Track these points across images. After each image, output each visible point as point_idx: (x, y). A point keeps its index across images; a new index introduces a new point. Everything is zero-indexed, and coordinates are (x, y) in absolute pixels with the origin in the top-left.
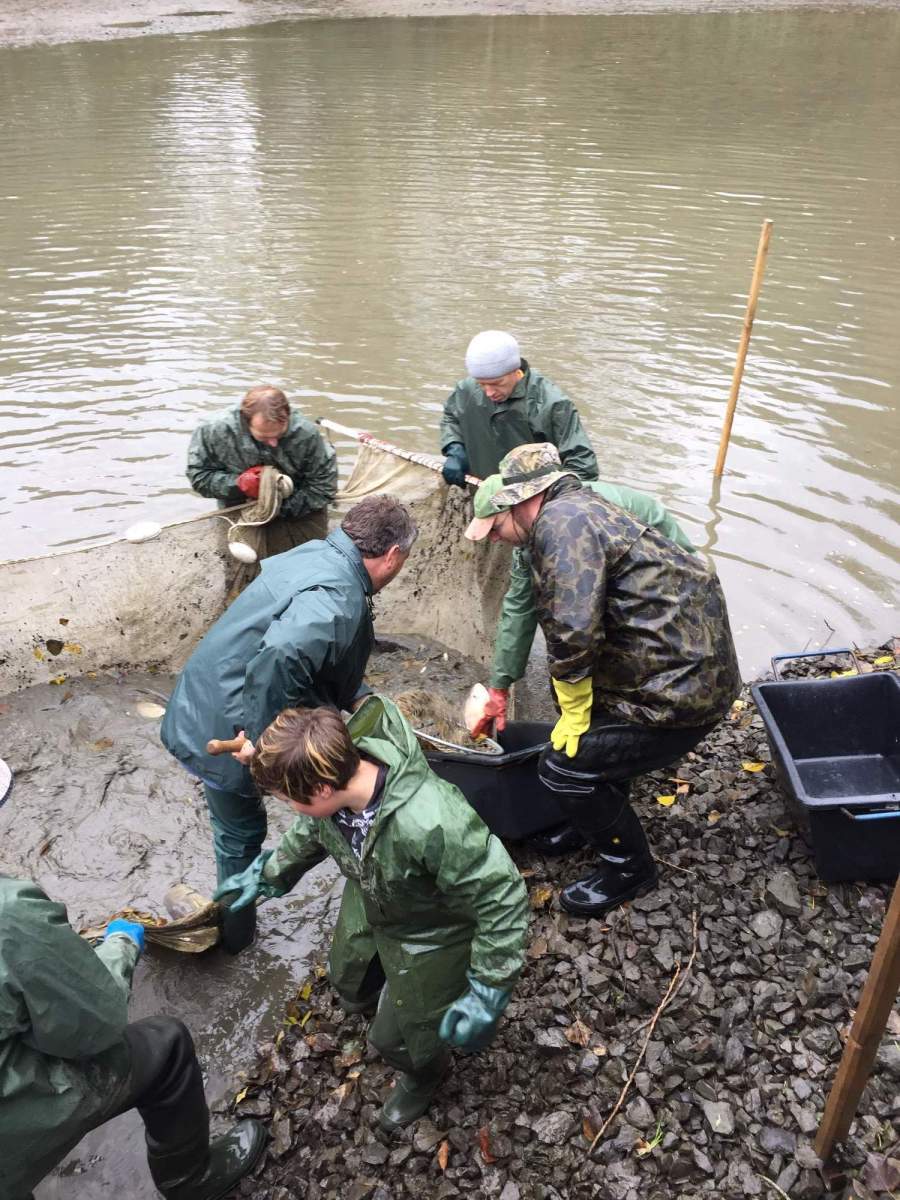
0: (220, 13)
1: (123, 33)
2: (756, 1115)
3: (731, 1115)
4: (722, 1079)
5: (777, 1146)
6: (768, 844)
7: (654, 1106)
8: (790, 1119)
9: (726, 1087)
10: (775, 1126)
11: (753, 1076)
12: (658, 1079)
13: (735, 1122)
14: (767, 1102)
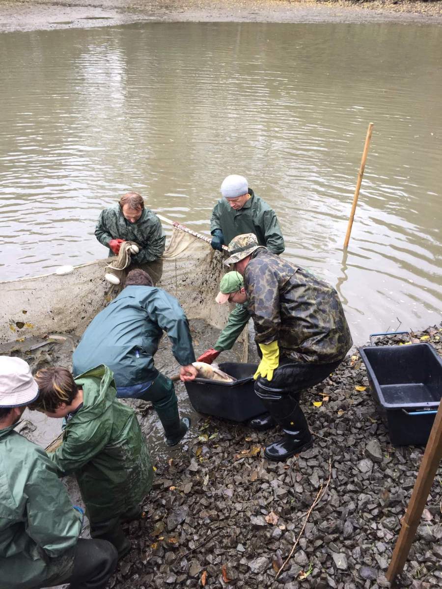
0: (107, 18)
1: (59, 27)
2: (358, 560)
3: (346, 560)
4: (342, 542)
5: (369, 575)
6: (367, 426)
7: (308, 555)
8: (375, 562)
9: (344, 546)
10: (368, 565)
11: (357, 541)
12: (311, 542)
13: (348, 563)
14: (364, 553)
